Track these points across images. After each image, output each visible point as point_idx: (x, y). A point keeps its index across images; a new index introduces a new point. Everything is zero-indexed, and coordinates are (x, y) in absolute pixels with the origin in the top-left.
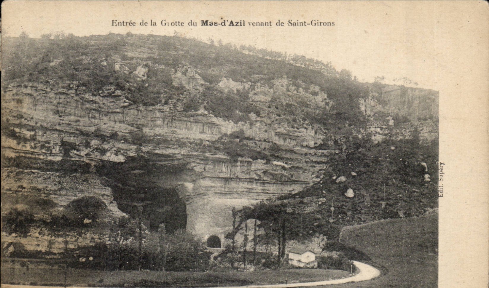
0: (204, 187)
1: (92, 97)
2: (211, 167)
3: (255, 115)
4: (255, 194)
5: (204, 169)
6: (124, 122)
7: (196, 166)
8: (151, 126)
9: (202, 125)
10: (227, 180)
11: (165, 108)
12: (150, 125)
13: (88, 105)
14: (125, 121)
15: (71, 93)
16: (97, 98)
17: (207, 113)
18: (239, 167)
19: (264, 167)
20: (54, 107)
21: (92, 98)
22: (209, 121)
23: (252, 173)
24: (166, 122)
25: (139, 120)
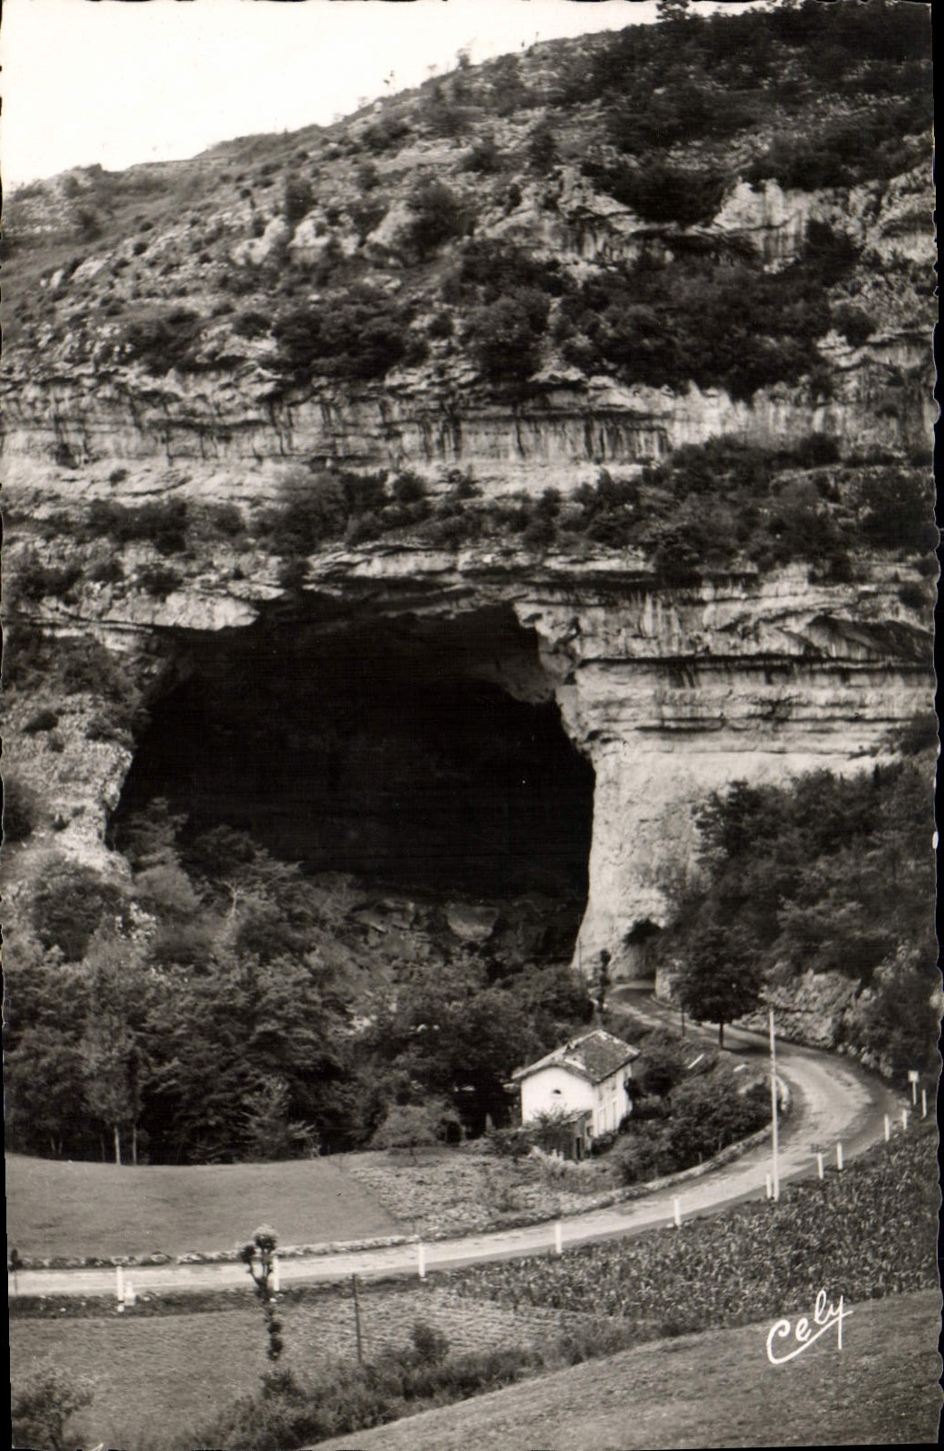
0: (595, 706)
1: (147, 379)
2: (600, 614)
3: (843, 339)
4: (809, 726)
5: (575, 623)
6: (283, 455)
7: (537, 617)
8: (391, 456)
9: (581, 424)
10: (678, 669)
11: (410, 379)
12: (385, 454)
13: (152, 414)
14: (287, 451)
15: (82, 375)
16: (169, 383)
17: (574, 374)
18: (711, 608)
19: (814, 598)
20: (50, 437)
21: (150, 384)
22: (596, 407)
23: (764, 629)
24: (435, 436)
25: (339, 441)
